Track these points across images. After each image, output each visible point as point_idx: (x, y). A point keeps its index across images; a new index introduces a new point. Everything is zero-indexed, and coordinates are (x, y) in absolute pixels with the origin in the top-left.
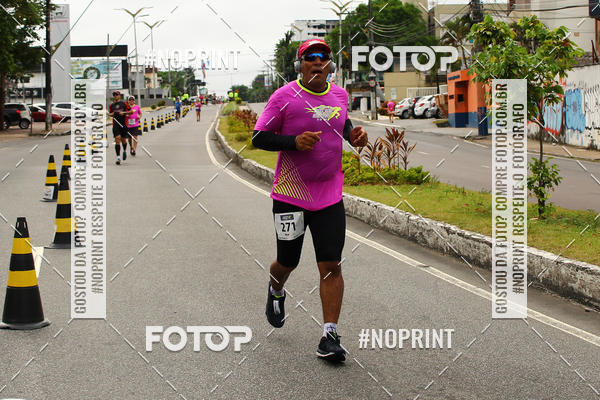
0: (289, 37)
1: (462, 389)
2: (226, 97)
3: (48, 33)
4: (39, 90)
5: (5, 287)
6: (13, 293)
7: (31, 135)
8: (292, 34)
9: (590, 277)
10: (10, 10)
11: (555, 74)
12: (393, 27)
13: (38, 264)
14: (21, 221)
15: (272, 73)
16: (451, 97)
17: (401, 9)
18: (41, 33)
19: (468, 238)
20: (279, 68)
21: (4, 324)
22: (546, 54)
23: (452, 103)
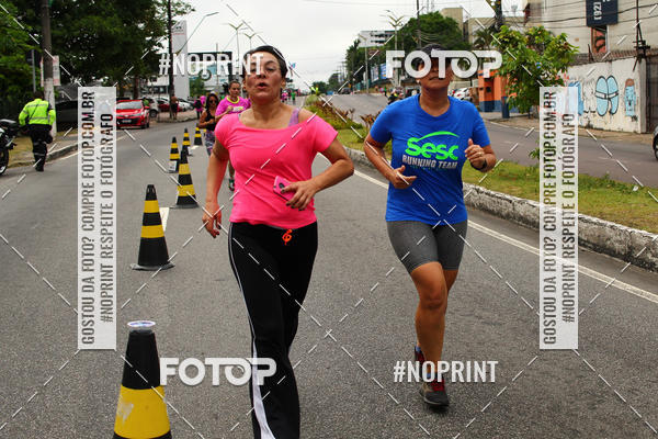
0: (356, 44)
1: (487, 310)
2: (309, 91)
3: (170, 43)
4: (164, 87)
5: (139, 238)
6: (145, 243)
7: (159, 122)
8: (359, 42)
9: (585, 225)
10: (141, 26)
11: (558, 70)
12: (436, 35)
13: (164, 222)
14: (151, 187)
15: (344, 72)
16: (481, 89)
17: (443, 22)
18: (165, 43)
19: (493, 196)
20: (350, 67)
21: (139, 267)
22: (552, 54)
23: (482, 93)
